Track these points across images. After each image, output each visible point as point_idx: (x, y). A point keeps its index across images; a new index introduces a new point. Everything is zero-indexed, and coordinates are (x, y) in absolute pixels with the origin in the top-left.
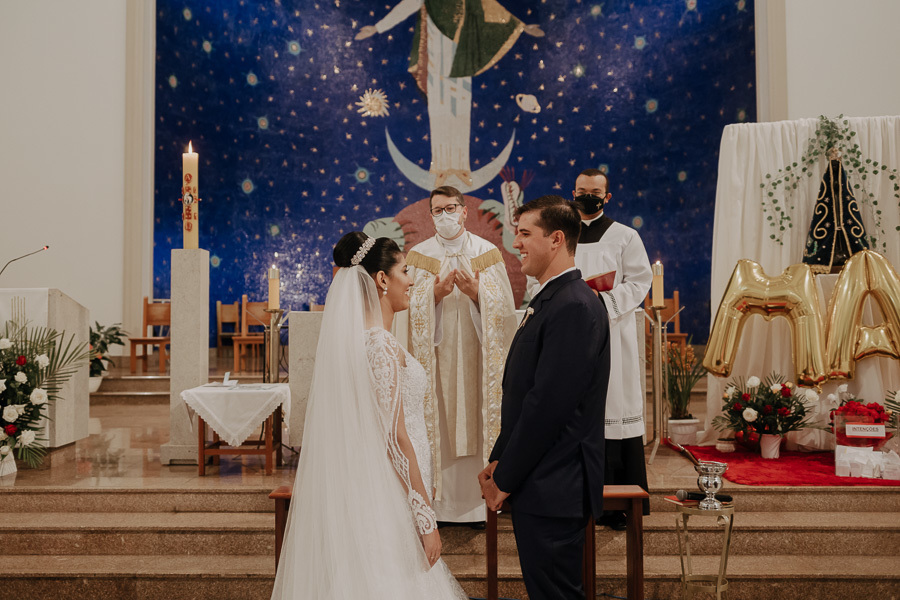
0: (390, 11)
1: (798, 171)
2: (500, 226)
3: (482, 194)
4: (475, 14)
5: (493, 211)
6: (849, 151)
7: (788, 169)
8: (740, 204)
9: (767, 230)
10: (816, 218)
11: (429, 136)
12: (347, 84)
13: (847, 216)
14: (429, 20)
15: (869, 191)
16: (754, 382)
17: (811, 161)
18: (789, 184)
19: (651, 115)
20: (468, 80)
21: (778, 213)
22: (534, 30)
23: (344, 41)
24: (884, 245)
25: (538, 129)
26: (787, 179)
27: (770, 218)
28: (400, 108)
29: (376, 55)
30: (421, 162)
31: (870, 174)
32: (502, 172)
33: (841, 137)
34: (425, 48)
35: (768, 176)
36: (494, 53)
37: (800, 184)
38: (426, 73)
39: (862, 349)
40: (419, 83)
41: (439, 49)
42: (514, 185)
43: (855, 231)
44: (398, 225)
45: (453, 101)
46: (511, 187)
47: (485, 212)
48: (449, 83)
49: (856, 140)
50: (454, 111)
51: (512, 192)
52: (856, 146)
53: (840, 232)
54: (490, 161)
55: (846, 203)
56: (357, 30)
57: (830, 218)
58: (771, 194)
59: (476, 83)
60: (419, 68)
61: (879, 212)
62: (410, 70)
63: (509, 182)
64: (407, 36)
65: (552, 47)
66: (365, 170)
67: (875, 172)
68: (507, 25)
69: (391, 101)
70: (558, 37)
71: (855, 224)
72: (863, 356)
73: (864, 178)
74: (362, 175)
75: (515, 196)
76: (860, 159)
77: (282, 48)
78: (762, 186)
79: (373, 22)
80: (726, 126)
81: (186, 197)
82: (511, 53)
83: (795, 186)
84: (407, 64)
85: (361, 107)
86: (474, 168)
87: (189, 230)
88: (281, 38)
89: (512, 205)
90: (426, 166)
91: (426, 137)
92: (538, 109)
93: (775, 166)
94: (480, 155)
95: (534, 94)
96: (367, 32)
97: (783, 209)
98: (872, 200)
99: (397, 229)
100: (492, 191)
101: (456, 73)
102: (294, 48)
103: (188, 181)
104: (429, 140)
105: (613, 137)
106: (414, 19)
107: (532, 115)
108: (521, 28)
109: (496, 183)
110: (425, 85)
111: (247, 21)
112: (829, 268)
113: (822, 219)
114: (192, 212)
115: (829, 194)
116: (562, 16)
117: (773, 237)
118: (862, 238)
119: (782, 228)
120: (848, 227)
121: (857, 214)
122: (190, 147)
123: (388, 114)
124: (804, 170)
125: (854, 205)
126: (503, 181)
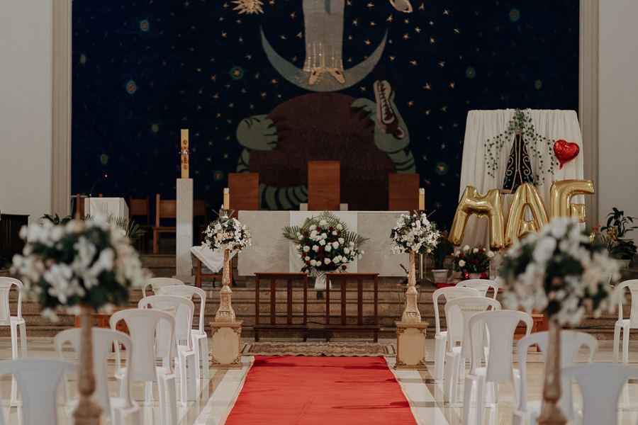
1: (503, 138)
2: (372, 123)
3: (354, 92)
5: (365, 109)
6: (529, 129)
7: (498, 137)
8: (474, 153)
9: (487, 170)
10: (509, 164)
11: (304, 34)
13: (522, 164)
15: (538, 150)
16: (467, 248)
17: (510, 133)
18: (499, 145)
19: (514, 24)
21: (493, 161)
24: (544, 179)
25: (410, 29)
26: (497, 142)
27: (488, 163)
28: (275, 5)
30: (295, 59)
31: (538, 142)
32: (374, 70)
33: (525, 121)
35: (488, 140)
37: (504, 145)
39: (523, 232)
42: (386, 84)
43: (527, 173)
44: (270, 122)
46: (382, 85)
47: (357, 109)
49: (533, 123)
51: (384, 90)
52: (533, 126)
53: (518, 172)
54: (363, 60)
55: (522, 157)
57: (514, 165)
58: (489, 150)
61: (542, 162)
63: (381, 80)
66: (239, 68)
67: (541, 140)
71: (526, 168)
72: (523, 235)
73: (535, 143)
74: (237, 73)
75: (387, 95)
76: (535, 133)
78: (485, 145)
80: (469, 112)
83: (501, 146)
85: (237, 5)
86: (347, 66)
89: (383, 104)
91: (300, 35)
92: (410, 10)
93: (491, 135)
94: (352, 53)
97: (495, 158)
98: (539, 155)
99: (271, 126)
100: (364, 89)
104: (304, 37)
105: (480, 42)
107: (404, 15)
109: (368, 81)
112: (511, 191)
113: (511, 165)
115: (514, 153)
117: (489, 173)
118: (529, 176)
119: (494, 169)
120: (522, 170)
123: (262, 11)
124: (506, 138)
125: (527, 159)
126: (375, 81)
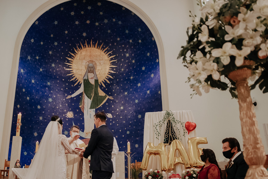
0: (75, 92)
1: (162, 123)
4: (96, 93)
6: (172, 118)
7: (159, 122)
8: (149, 130)
9: (155, 136)
10: (166, 133)
11: (84, 123)
12: (63, 110)
13: (172, 132)
14: (85, 94)
15: (177, 127)
16: (151, 170)
17: (164, 120)
18: (160, 126)
19: (139, 119)
20: (94, 109)
21: (158, 133)
22: (111, 98)
23: (63, 99)
24: (181, 139)
26: (159, 124)
27: (156, 133)
28: (77, 116)
29: (71, 102)
30: (82, 130)
31: (177, 123)
33: (171, 115)
34: (84, 101)
35: (155, 124)
36: (101, 103)
37: (162, 126)
38: (84, 107)
39: (176, 162)
40: (82, 110)
41: (87, 102)
43: (174, 136)
45: (90, 114)
48: (89, 110)
49: (174, 116)
50: (90, 117)
52: (174, 117)
53: (171, 136)
55: (172, 129)
56: (67, 96)
57: (168, 133)
58: (156, 128)
59: (96, 110)
60: (82, 106)
61: (179, 132)
62: (80, 106)
64: (79, 98)
65: (115, 102)
66: (67, 131)
67: (178, 123)
68: (104, 96)
69: (74, 114)
70: (117, 99)
71: (174, 134)
72: (176, 164)
73: (176, 124)
76: (175, 120)
77: (47, 99)
78: (154, 126)
79: (71, 94)
80: (146, 113)
81: (18, 124)
82: (105, 103)
83: (161, 126)
84: (79, 105)
85: (67, 115)
87: (18, 132)
88: (47, 97)
90: (83, 131)
93: (157, 122)
95: (111, 113)
96: (69, 97)
97: (159, 131)
98: (178, 129)
101: (91, 108)
102: (50, 100)
103: (19, 120)
104: (84, 124)
105: (130, 124)
106: (81, 94)
107: (110, 119)
108: (108, 97)
110: (83, 110)
111: (39, 93)
112: (169, 144)
113: (167, 133)
114: (19, 128)
115: (168, 127)
116: (118, 95)
117: (157, 138)
118: (176, 137)
119: (159, 136)
120: (172, 135)
121: (174, 132)
122: (20, 113)
123: (73, 117)
124: (163, 122)
125: (174, 130)
